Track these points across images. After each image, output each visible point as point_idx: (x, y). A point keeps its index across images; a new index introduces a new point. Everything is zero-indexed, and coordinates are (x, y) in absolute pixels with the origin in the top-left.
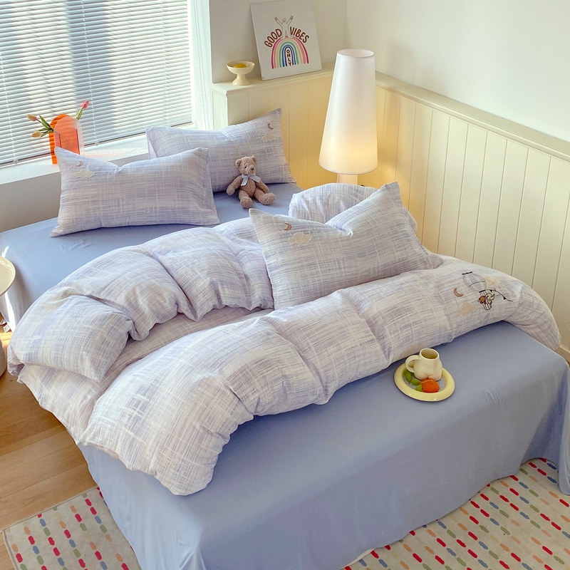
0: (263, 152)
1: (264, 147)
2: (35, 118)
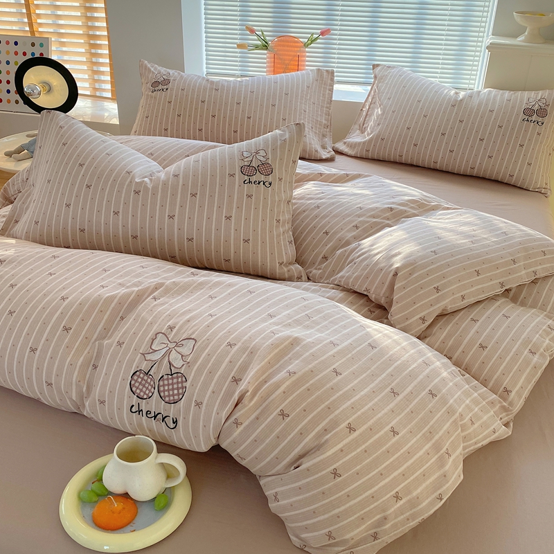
2: (252, 31)
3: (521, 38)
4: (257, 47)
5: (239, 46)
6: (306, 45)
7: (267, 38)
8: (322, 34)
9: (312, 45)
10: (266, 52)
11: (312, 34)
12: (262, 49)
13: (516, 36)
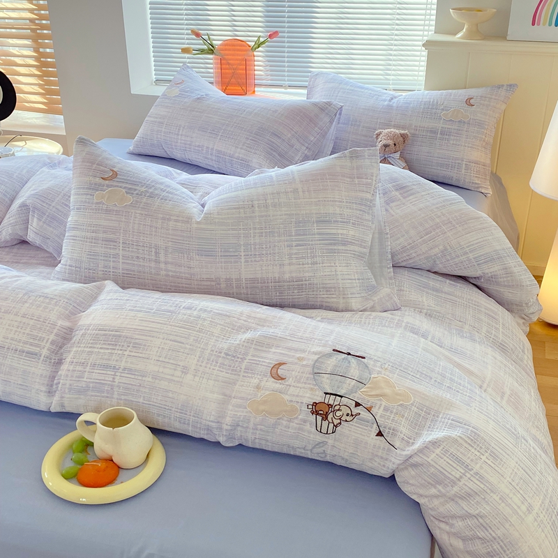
0: (434, 132)
1: (440, 125)
2: (198, 35)
3: (459, 35)
4: (202, 51)
5: (185, 51)
6: (253, 49)
7: (214, 42)
8: (270, 36)
9: (260, 49)
10: (211, 56)
11: (259, 37)
12: (208, 53)
13: (455, 34)
